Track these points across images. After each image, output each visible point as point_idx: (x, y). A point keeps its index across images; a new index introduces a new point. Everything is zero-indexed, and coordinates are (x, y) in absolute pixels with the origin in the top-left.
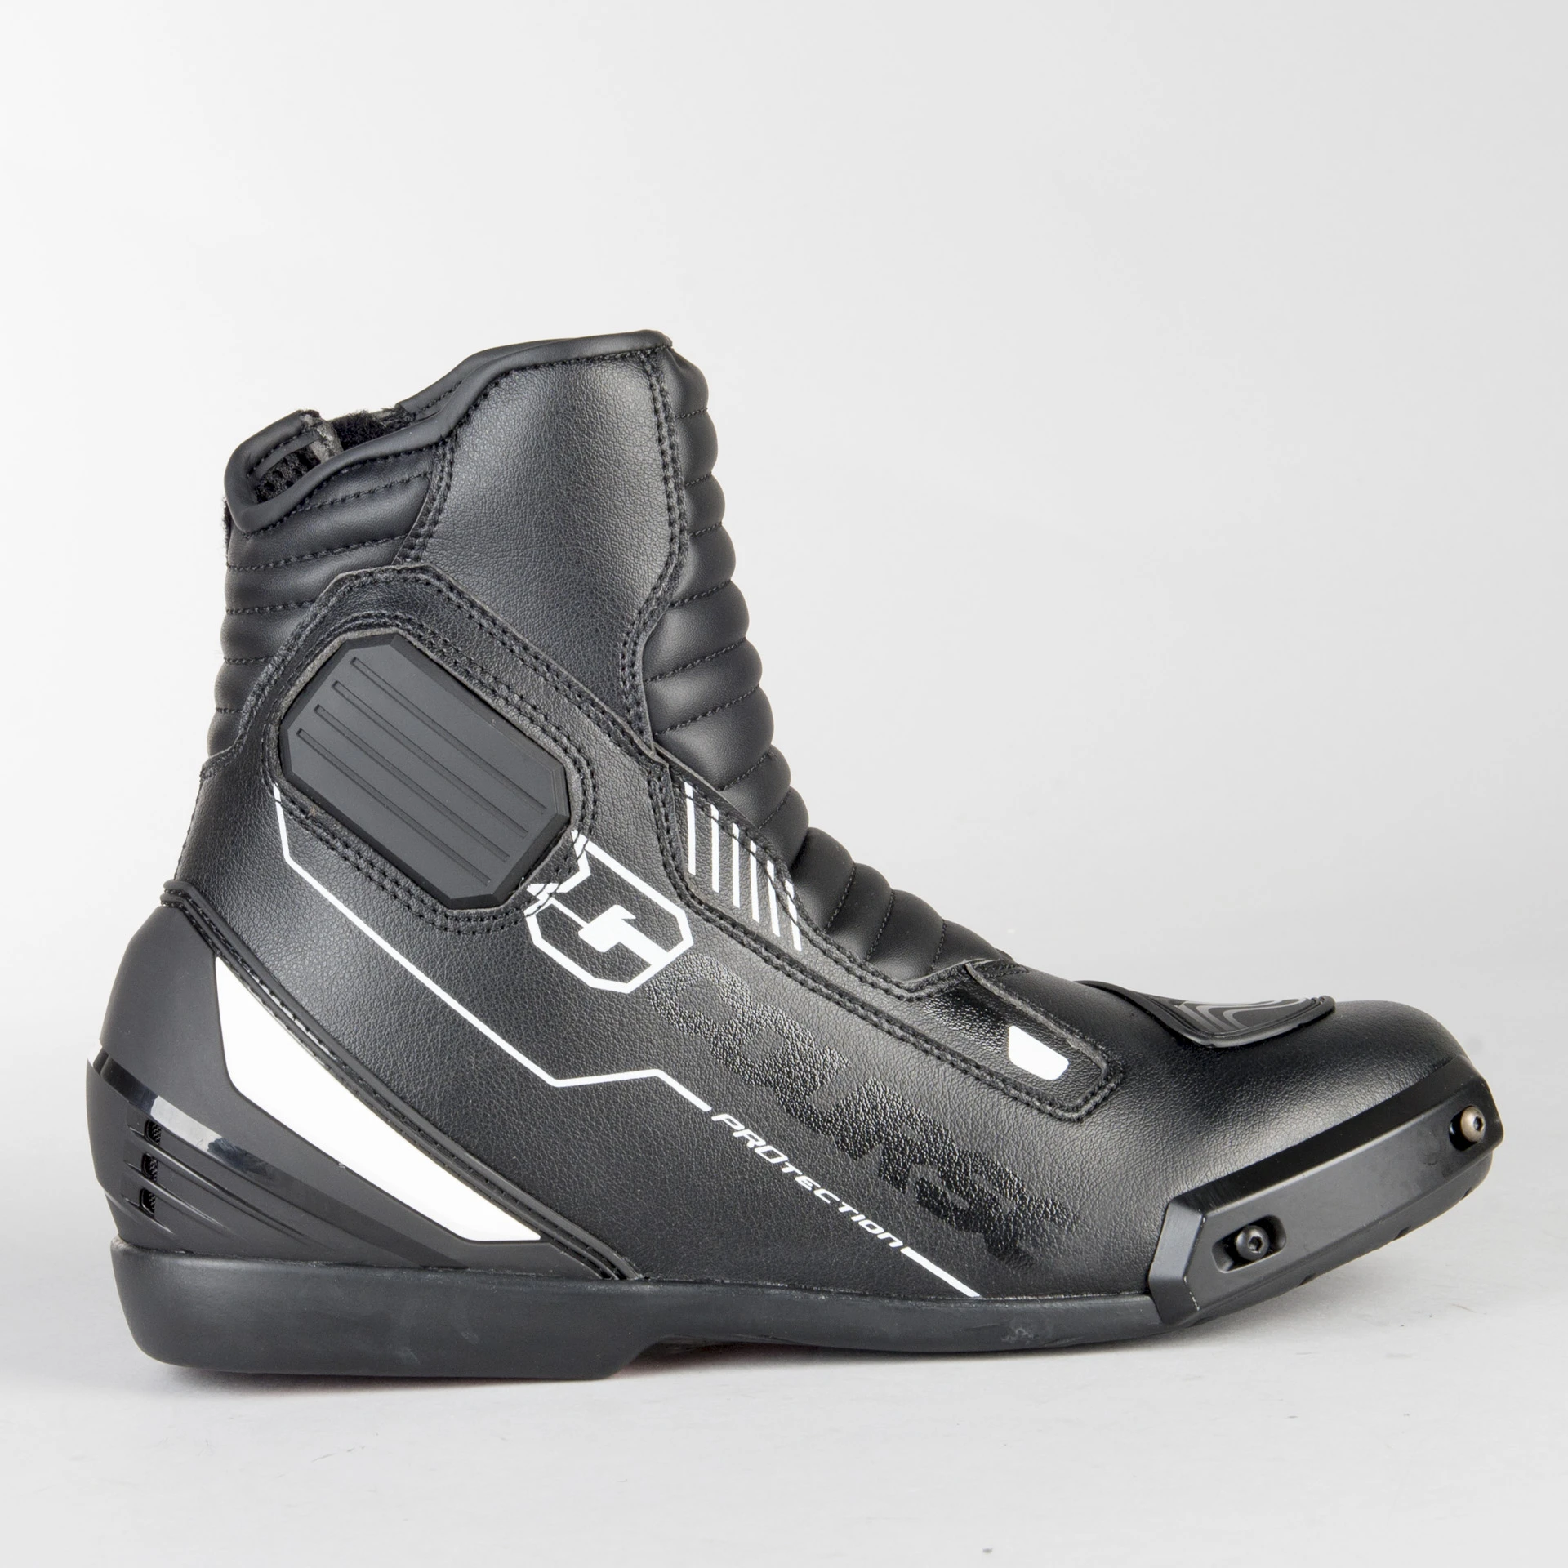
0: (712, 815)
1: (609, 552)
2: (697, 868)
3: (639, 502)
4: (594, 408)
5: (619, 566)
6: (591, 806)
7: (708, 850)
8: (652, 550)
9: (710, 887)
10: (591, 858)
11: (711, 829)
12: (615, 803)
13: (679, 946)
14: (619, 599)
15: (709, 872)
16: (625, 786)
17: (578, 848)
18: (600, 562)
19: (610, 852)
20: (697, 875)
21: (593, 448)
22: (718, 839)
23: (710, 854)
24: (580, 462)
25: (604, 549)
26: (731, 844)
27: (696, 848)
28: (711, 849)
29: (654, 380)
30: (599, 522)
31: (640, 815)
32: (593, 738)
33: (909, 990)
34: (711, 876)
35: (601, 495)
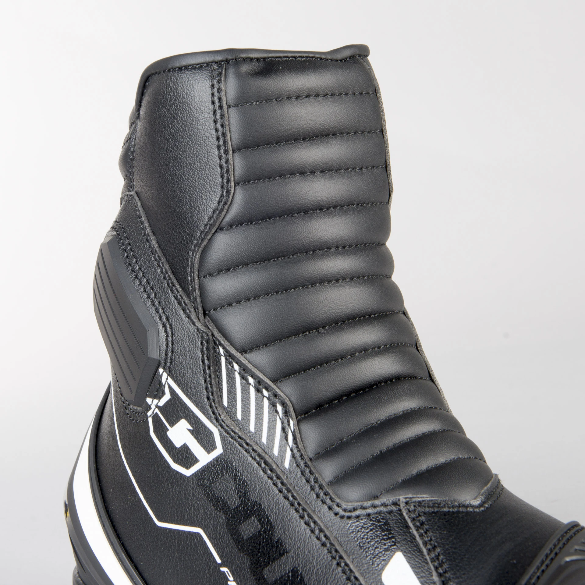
0: (235, 369)
1: (187, 193)
2: (228, 402)
3: (202, 162)
4: (176, 100)
5: (192, 202)
6: (170, 354)
7: (234, 391)
8: (210, 193)
9: (236, 416)
10: (170, 387)
11: (235, 378)
12: (182, 354)
13: (215, 451)
14: (191, 223)
15: (235, 406)
16: (188, 344)
17: (163, 380)
18: (183, 199)
19: (179, 385)
20: (228, 407)
21: (176, 126)
22: (240, 385)
23: (235, 394)
24: (171, 134)
25: (185, 191)
26: (249, 389)
27: (228, 389)
28: (236, 391)
29: (215, 81)
30: (182, 173)
31: (195, 364)
32: (174, 311)
33: (345, 510)
34: (236, 409)
35: (182, 156)
